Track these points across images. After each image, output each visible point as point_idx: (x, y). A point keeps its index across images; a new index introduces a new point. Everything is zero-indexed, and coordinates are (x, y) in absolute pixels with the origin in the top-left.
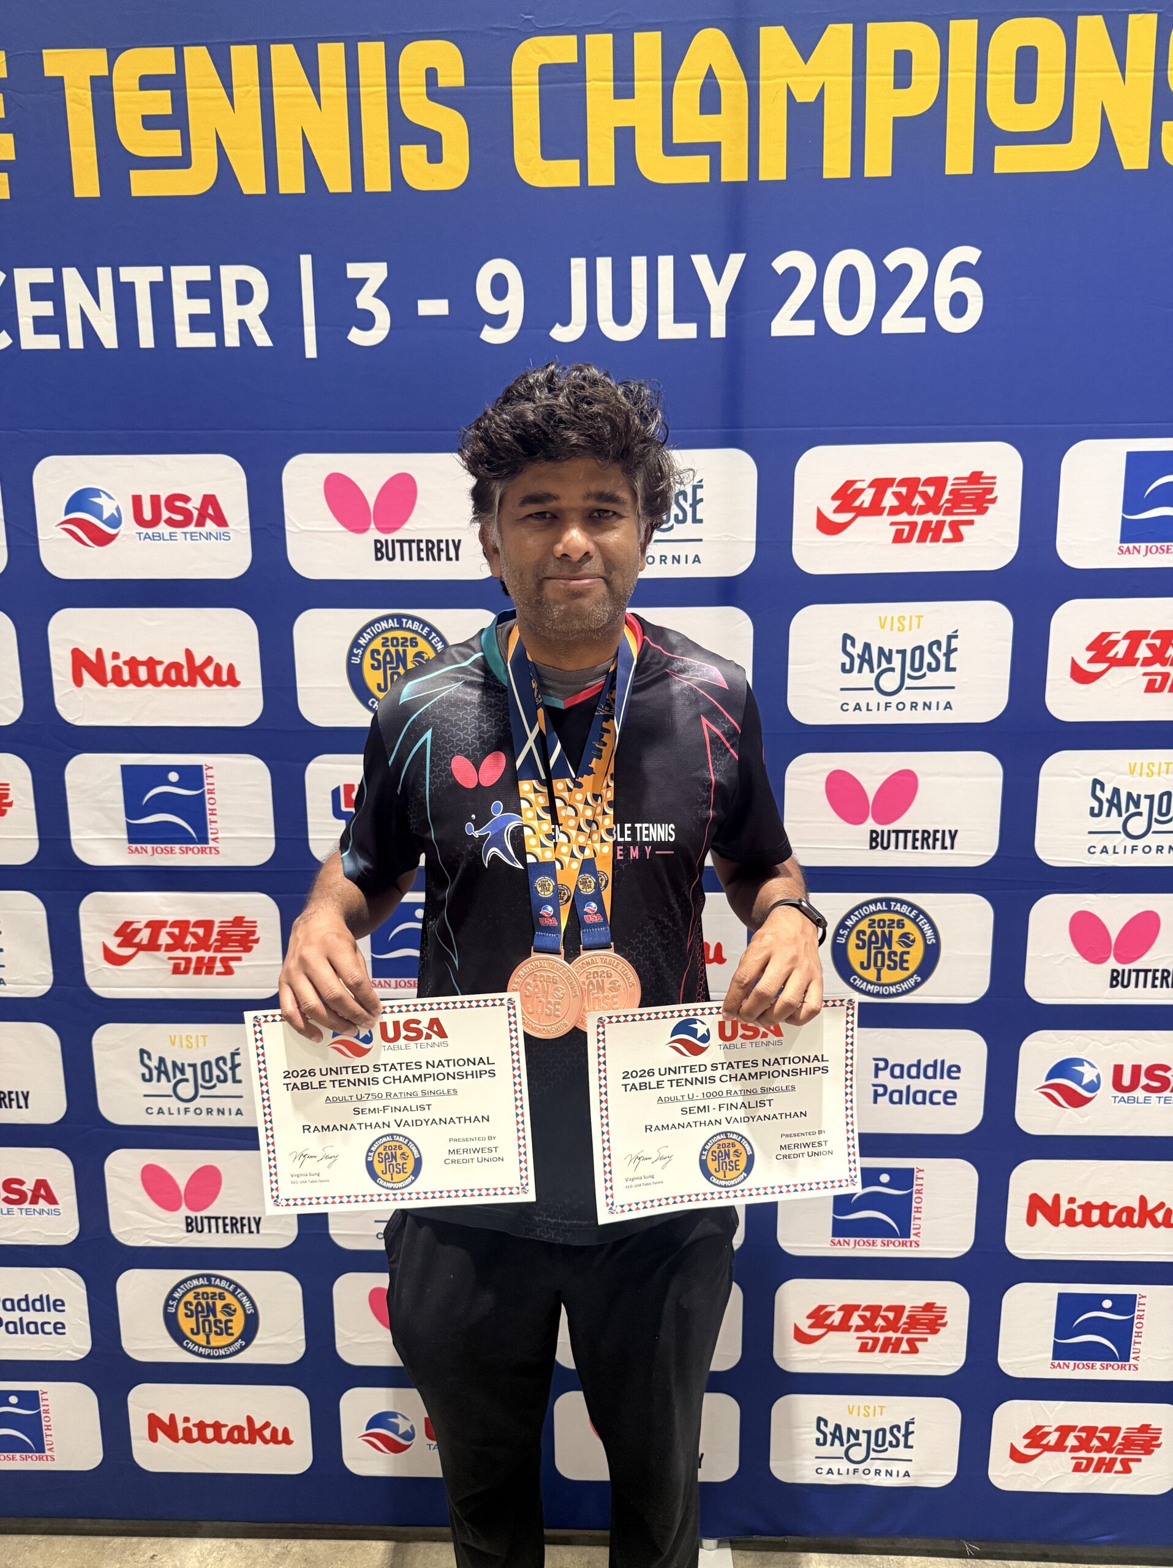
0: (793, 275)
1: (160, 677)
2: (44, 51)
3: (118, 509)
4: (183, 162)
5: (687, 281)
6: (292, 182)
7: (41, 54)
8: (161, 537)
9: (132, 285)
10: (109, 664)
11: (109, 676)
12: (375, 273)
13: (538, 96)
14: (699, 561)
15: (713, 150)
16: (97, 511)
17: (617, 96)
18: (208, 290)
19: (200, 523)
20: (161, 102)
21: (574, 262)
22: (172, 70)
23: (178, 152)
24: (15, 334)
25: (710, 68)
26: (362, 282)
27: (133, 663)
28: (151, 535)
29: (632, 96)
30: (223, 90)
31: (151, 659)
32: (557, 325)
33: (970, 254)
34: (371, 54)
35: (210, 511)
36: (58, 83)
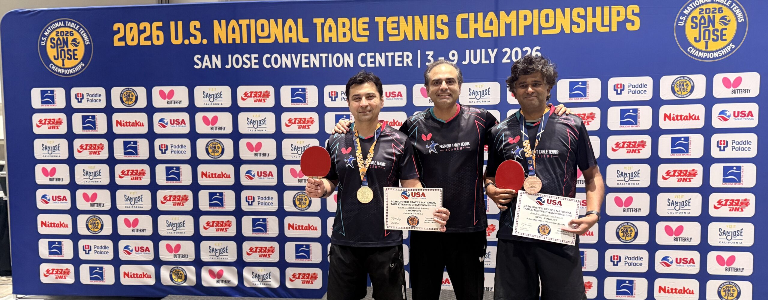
0: (506, 52)
2: (376, 18)
4: (398, 35)
5: (487, 53)
6: (417, 38)
8: (390, 99)
9: (388, 56)
12: (431, 53)
13: (461, 23)
14: (490, 102)
15: (492, 32)
17: (475, 23)
18: (401, 56)
19: (398, 96)
20: (395, 25)
21: (467, 50)
22: (397, 20)
23: (397, 33)
24: (367, 64)
25: (491, 18)
26: (429, 55)
29: (478, 23)
30: (406, 23)
31: (387, 121)
32: (463, 61)
33: (539, 48)
34: (432, 17)
35: (400, 94)
36: (378, 22)
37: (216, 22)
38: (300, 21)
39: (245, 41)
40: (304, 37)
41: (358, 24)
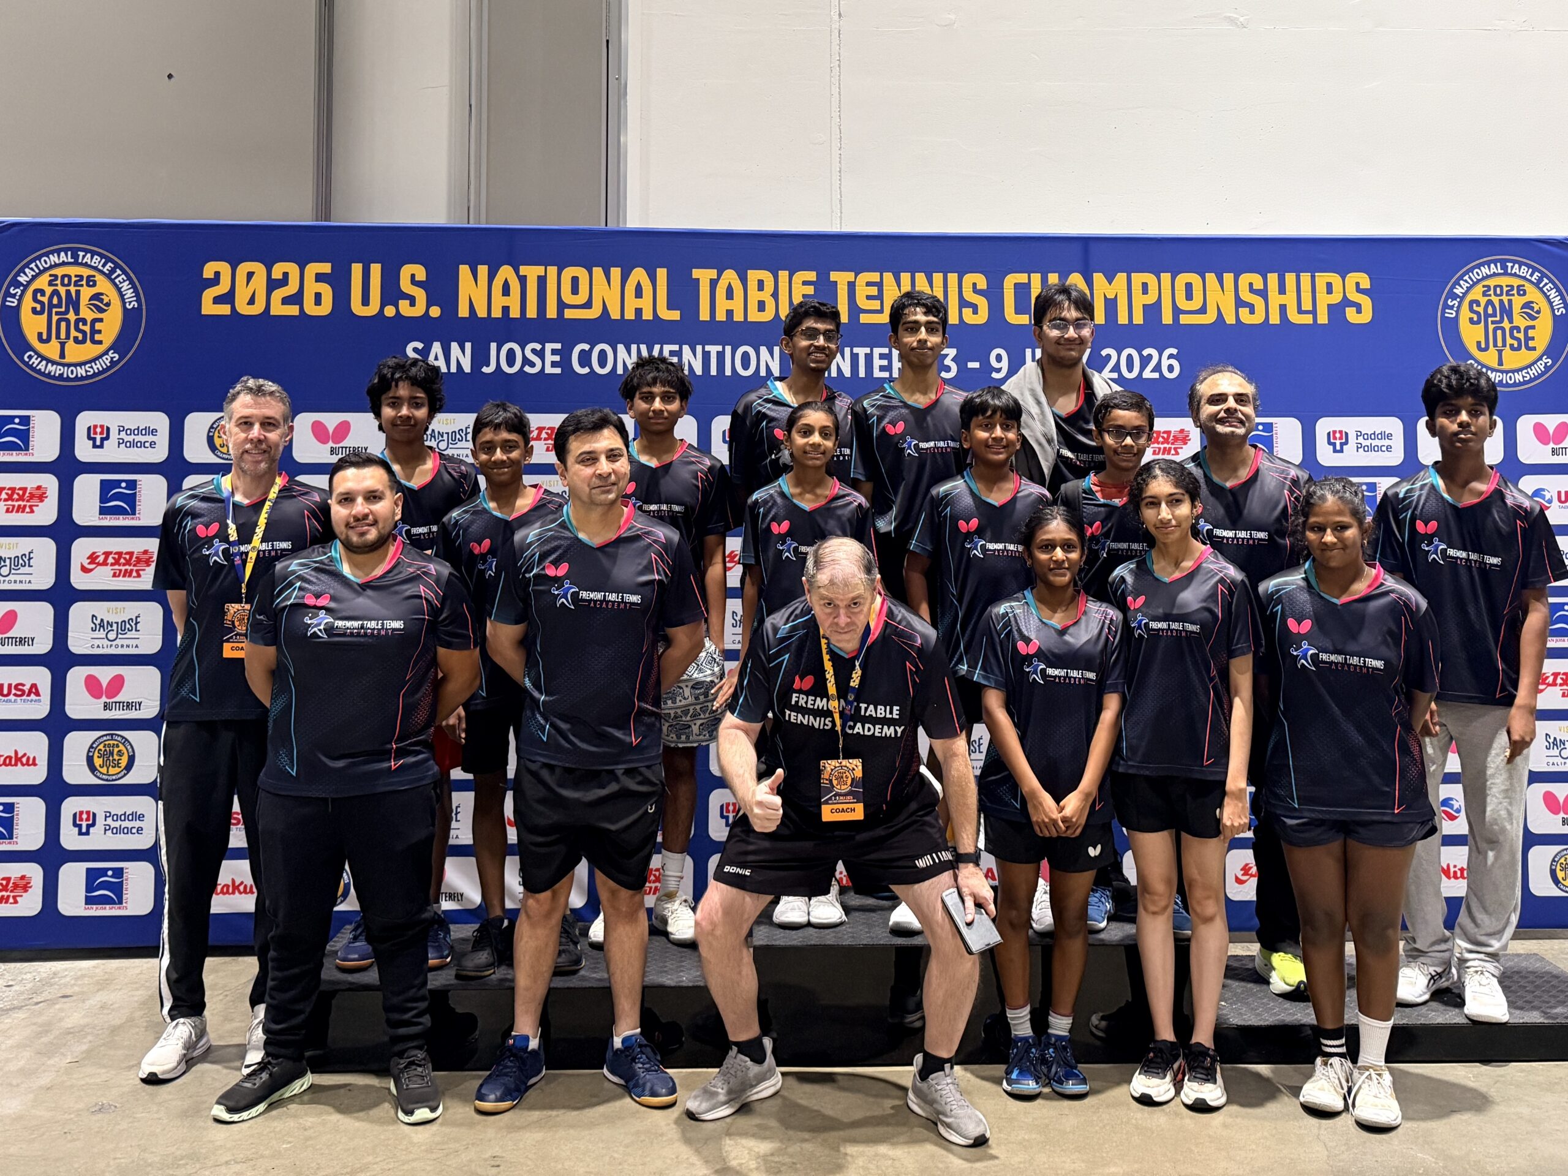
0: (1109, 357)
2: (831, 272)
9: (857, 354)
13: (1013, 292)
18: (887, 357)
20: (874, 291)
22: (878, 280)
23: (879, 308)
33: (1174, 351)
34: (953, 277)
36: (835, 283)
37: (464, 270)
38: (662, 274)
39: (532, 312)
40: (670, 307)
41: (793, 285)
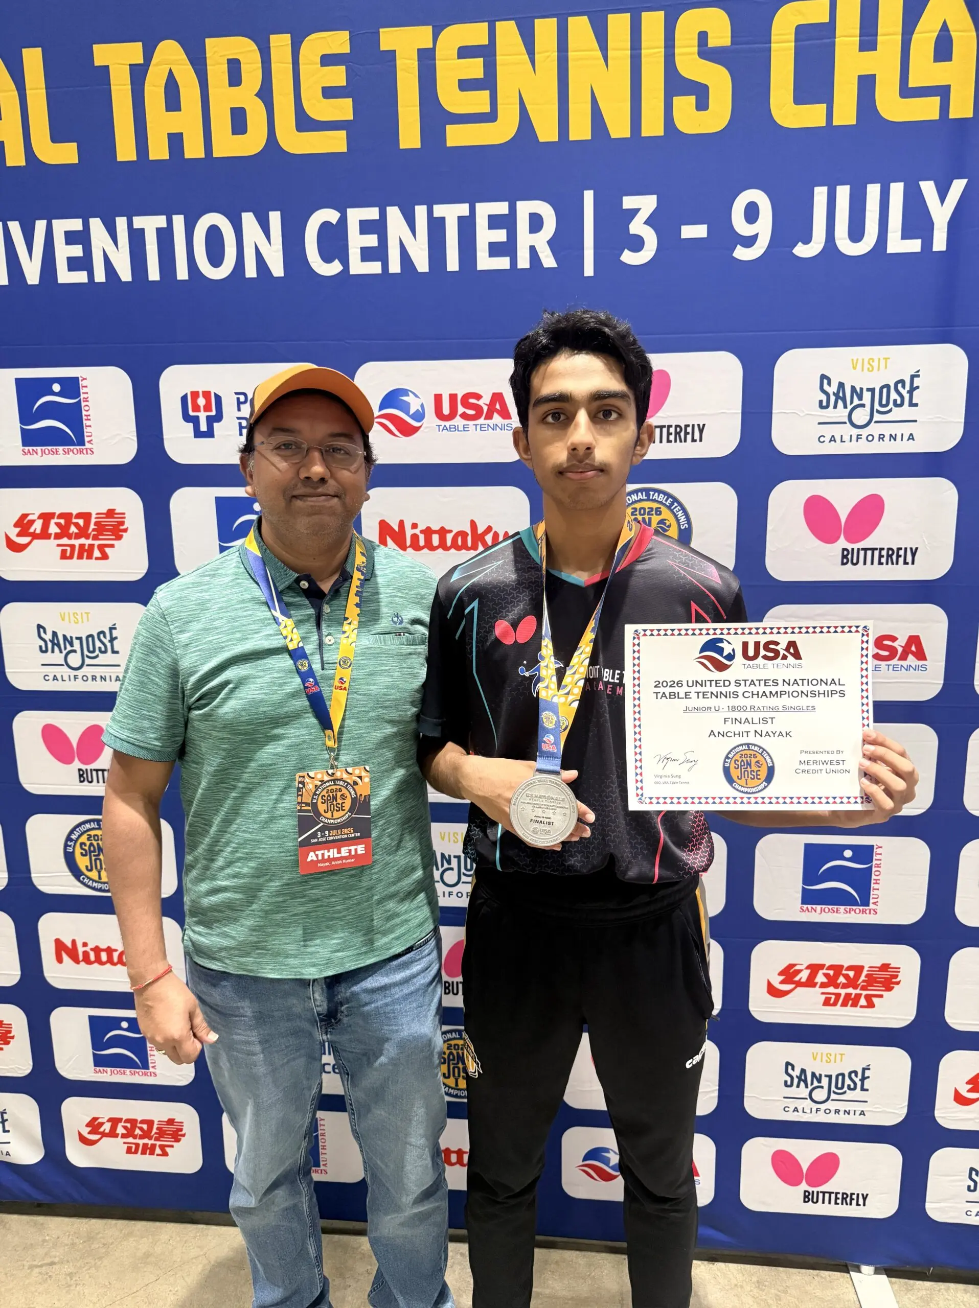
1: (449, 543)
2: (381, 30)
3: (422, 406)
4: (491, 117)
5: (915, 205)
6: (580, 130)
7: (379, 32)
8: (456, 428)
9: (443, 219)
10: (409, 532)
11: (408, 543)
12: (646, 204)
13: (793, 51)
14: (913, 439)
15: (943, 92)
16: (405, 408)
17: (862, 49)
18: (506, 222)
19: (489, 416)
20: (475, 68)
21: (817, 190)
22: (485, 41)
23: (487, 109)
24: (345, 263)
25: (945, 23)
26: (635, 212)
27: (428, 532)
28: (448, 427)
29: (875, 49)
30: (527, 57)
31: (442, 528)
32: (800, 244)
34: (653, 21)
35: (498, 407)
36: (391, 55)
41: (301, 67)
